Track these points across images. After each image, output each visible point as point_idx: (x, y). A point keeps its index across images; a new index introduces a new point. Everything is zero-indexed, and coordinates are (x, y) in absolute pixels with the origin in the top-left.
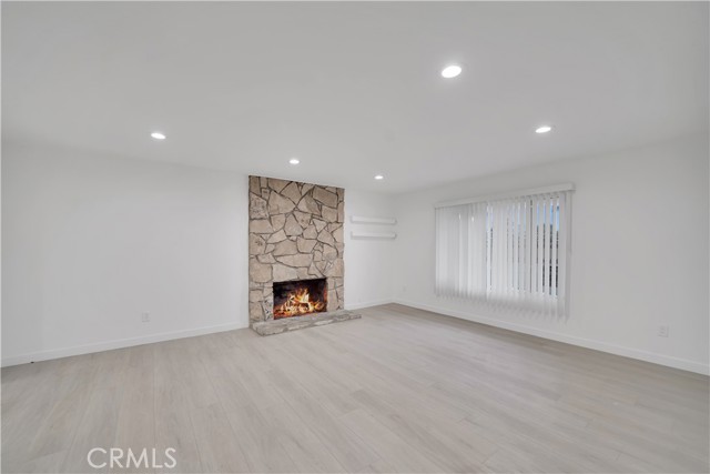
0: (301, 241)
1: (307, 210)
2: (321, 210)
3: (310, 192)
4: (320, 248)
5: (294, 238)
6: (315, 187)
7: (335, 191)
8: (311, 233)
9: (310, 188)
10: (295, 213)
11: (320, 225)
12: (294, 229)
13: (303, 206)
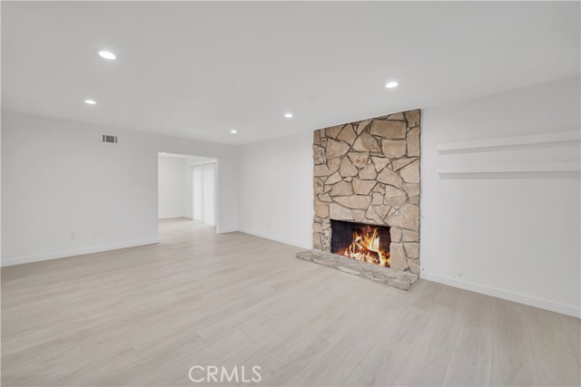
0: (357, 182)
1: (363, 149)
2: (381, 146)
3: (367, 129)
4: (381, 190)
5: (349, 179)
6: (372, 122)
7: (401, 117)
8: (369, 172)
9: (366, 124)
10: (349, 154)
11: (380, 163)
12: (349, 171)
13: (358, 146)
